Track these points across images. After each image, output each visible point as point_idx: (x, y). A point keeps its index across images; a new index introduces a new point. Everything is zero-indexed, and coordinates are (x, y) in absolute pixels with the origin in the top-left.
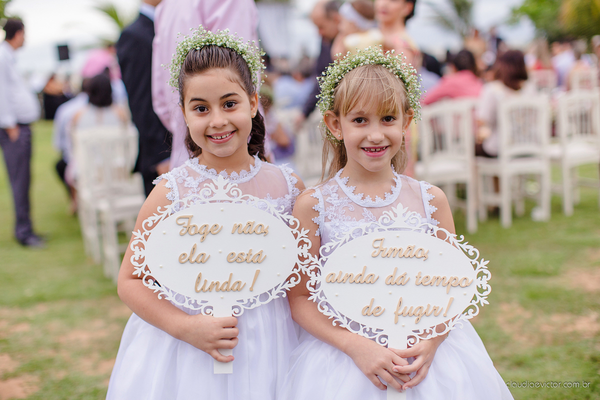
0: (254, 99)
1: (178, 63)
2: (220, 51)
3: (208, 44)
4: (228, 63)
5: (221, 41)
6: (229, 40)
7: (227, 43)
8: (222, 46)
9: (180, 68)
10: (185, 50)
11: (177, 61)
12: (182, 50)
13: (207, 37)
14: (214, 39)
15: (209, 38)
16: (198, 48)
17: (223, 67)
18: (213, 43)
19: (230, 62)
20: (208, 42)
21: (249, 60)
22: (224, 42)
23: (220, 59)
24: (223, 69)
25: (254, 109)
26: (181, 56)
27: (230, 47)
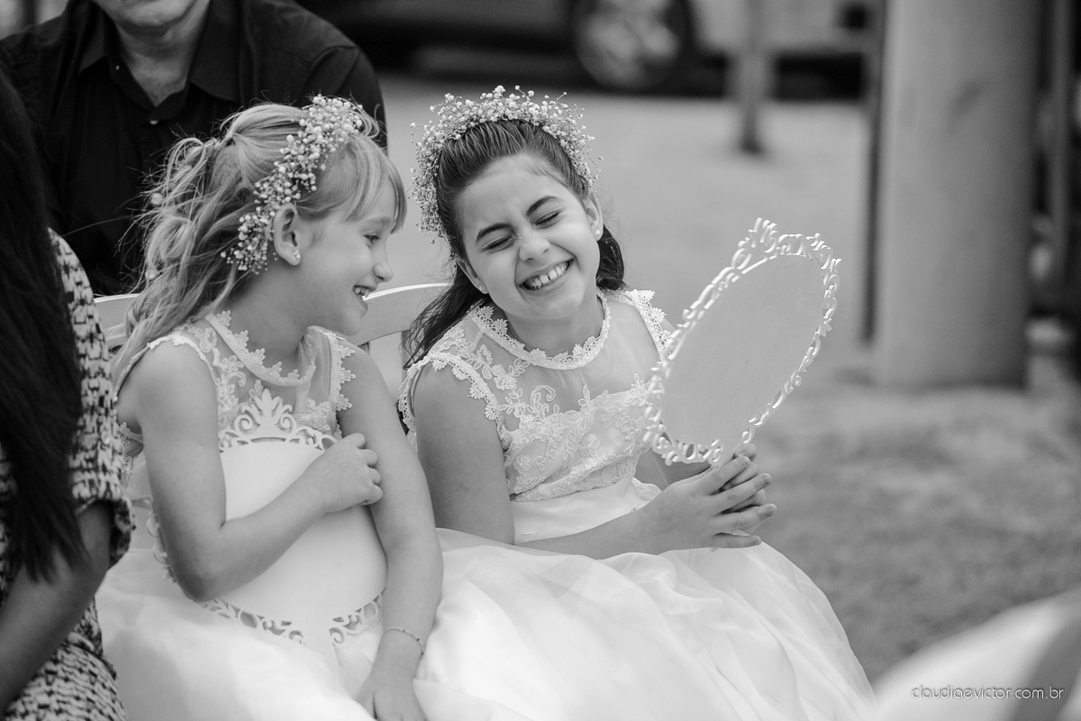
0: (591, 206)
1: (428, 182)
2: (499, 128)
3: (472, 124)
4: (521, 144)
5: (495, 111)
6: (510, 106)
7: (508, 112)
8: (500, 121)
9: (434, 189)
10: (434, 151)
11: (424, 177)
12: (429, 152)
13: (467, 112)
14: (480, 112)
15: (472, 114)
16: (458, 136)
17: (513, 152)
18: (482, 121)
19: (523, 140)
20: (472, 120)
21: (559, 132)
22: (502, 112)
23: (504, 140)
24: (514, 157)
25: (596, 223)
26: (429, 165)
27: (516, 118)
